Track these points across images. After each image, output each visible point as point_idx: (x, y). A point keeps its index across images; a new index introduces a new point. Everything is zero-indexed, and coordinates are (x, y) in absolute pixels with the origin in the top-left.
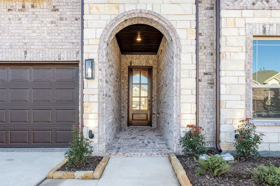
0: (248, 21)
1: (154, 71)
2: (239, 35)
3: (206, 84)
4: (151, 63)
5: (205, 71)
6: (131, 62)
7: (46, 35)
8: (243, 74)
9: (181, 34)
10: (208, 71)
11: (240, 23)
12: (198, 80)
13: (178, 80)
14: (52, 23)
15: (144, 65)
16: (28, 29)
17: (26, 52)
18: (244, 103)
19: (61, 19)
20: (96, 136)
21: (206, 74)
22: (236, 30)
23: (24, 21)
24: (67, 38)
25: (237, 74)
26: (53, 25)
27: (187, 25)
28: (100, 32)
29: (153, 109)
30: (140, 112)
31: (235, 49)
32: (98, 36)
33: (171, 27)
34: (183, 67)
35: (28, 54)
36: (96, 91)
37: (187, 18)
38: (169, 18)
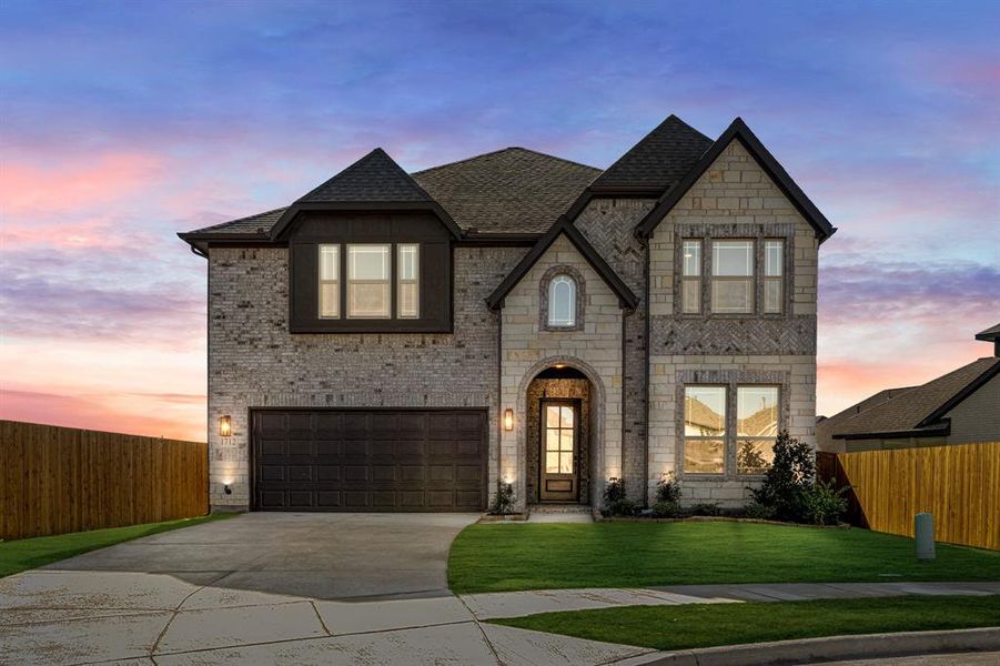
0: (679, 368)
1: (584, 406)
2: (669, 383)
3: (636, 435)
4: (579, 393)
5: (634, 420)
6: (544, 392)
7: (449, 375)
8: (673, 424)
9: (607, 382)
10: (638, 420)
11: (670, 369)
12: (624, 431)
13: (603, 432)
14: (457, 361)
15: (567, 396)
16: (428, 368)
17: (426, 397)
18: (673, 456)
19: (468, 357)
20: (515, 491)
21: (636, 423)
22: (665, 378)
23: (423, 359)
24: (474, 379)
25: (668, 424)
26: (458, 364)
27: (613, 372)
28: (519, 380)
29: (583, 471)
30: (559, 477)
31: (663, 398)
32: (517, 385)
33: (595, 374)
34: (608, 417)
35: (429, 399)
36: (515, 443)
37: (612, 364)
38: (595, 364)
